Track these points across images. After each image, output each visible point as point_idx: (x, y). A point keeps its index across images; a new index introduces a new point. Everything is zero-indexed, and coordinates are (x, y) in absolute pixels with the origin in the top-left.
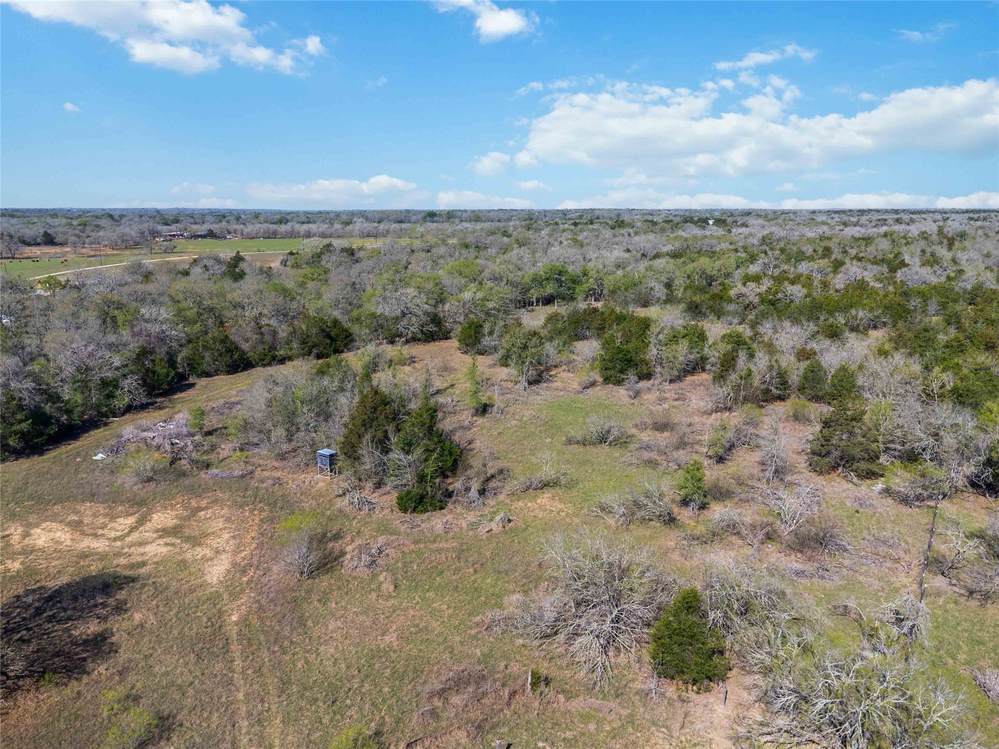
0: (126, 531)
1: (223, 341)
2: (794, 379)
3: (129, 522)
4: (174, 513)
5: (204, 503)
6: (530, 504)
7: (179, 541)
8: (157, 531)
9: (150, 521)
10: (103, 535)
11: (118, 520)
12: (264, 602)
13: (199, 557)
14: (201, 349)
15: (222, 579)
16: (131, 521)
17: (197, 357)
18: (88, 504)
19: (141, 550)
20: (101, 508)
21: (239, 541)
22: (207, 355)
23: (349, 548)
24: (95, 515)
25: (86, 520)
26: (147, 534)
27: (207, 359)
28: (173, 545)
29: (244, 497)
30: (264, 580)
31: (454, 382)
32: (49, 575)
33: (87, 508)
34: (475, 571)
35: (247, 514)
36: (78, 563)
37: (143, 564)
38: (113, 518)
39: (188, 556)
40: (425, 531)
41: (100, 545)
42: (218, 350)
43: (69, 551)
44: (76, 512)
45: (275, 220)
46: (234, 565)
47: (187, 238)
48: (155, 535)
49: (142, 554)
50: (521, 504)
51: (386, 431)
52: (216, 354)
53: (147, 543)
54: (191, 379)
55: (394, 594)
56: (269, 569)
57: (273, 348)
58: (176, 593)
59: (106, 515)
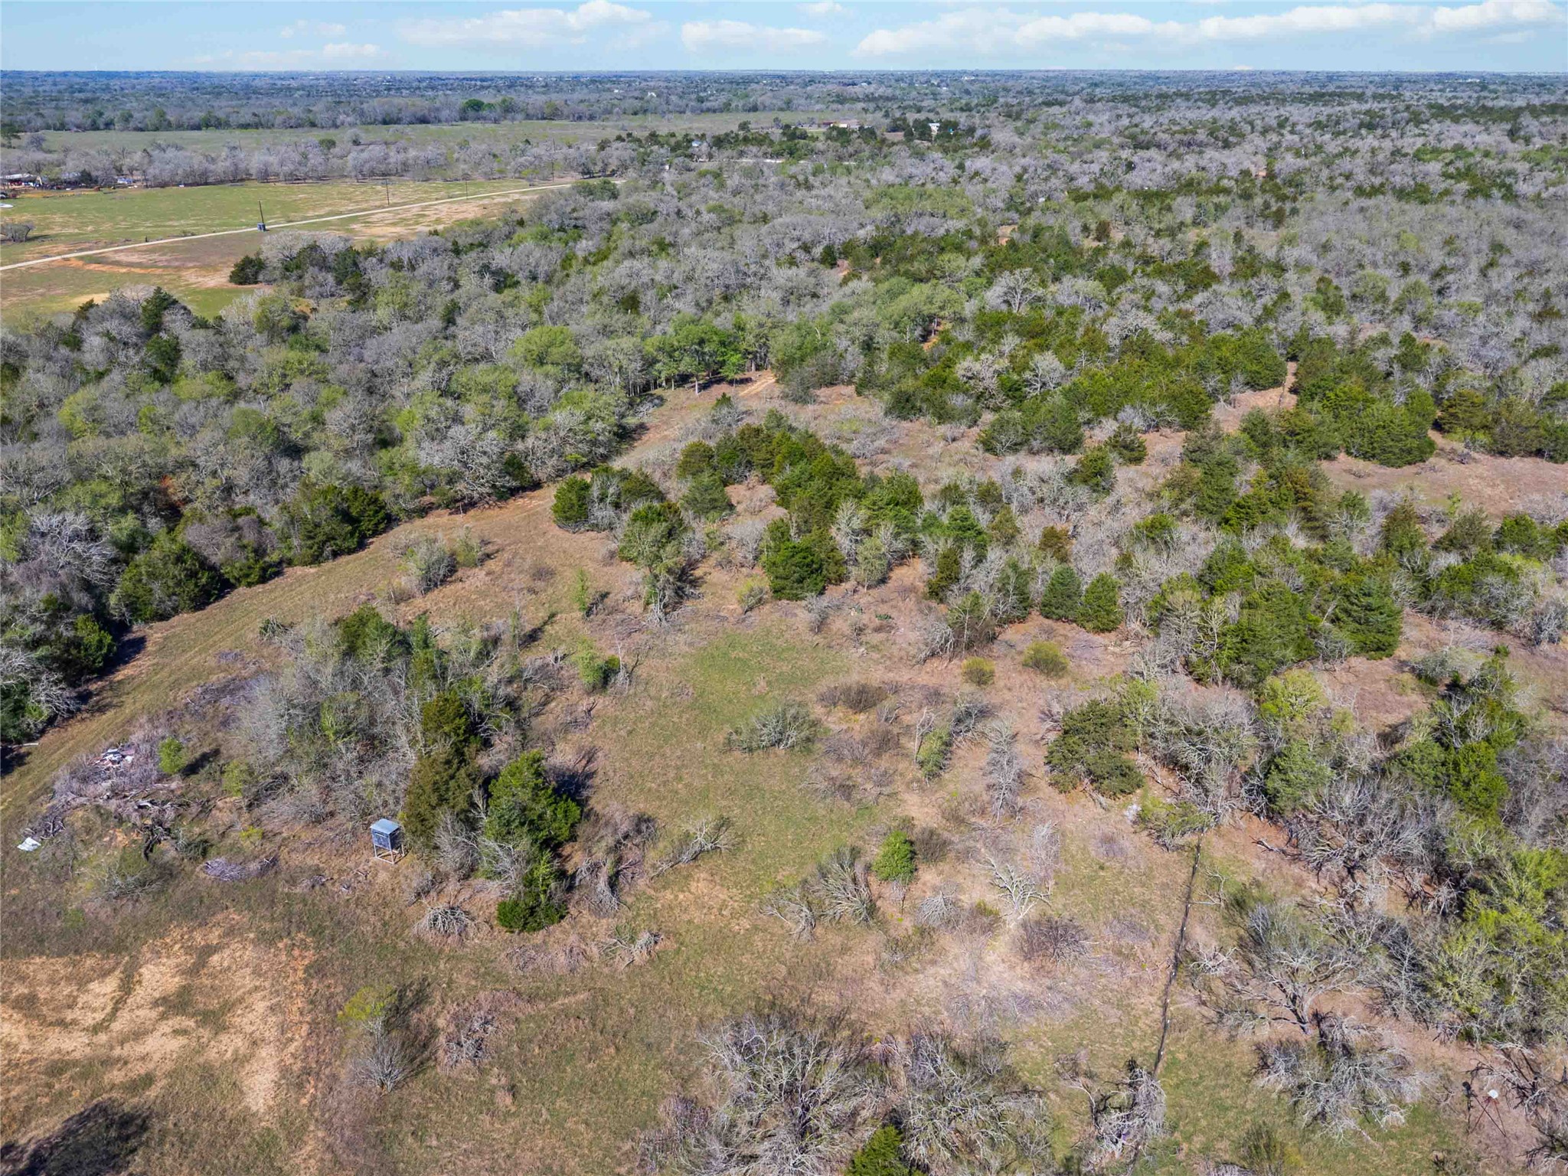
0: (108, 1009)
1: (179, 559)
2: (1038, 588)
3: (109, 989)
4: (173, 962)
5: (214, 937)
6: (681, 896)
7: (192, 1023)
8: (155, 1004)
9: (140, 982)
10: (74, 1022)
11: (92, 986)
12: (339, 1145)
13: (229, 1055)
14: (145, 578)
15: (271, 1103)
16: (109, 986)
17: (141, 592)
18: (37, 960)
19: (140, 1049)
20: (60, 966)
21: (281, 1018)
22: (156, 586)
23: (441, 1023)
24: (53, 982)
25: (43, 993)
26: (141, 1013)
27: (158, 594)
28: (184, 1032)
29: (273, 920)
30: (332, 1103)
31: (553, 609)
32: (14, 1118)
33: (37, 966)
34: (618, 1049)
35: (284, 958)
36: (50, 1086)
37: (148, 1080)
38: (82, 983)
39: (212, 1054)
40: (543, 969)
41: (74, 1044)
42: (175, 576)
43: (32, 1062)
44: (23, 979)
45: (196, 120)
46: (284, 1071)
47: (42, 187)
48: (154, 1014)
49: (143, 1059)
50: (669, 896)
51: (470, 796)
52: (171, 583)
53: (146, 1033)
54: (135, 628)
55: (513, 1109)
56: (334, 1077)
57: (259, 552)
58: (212, 1144)
59: (68, 979)
